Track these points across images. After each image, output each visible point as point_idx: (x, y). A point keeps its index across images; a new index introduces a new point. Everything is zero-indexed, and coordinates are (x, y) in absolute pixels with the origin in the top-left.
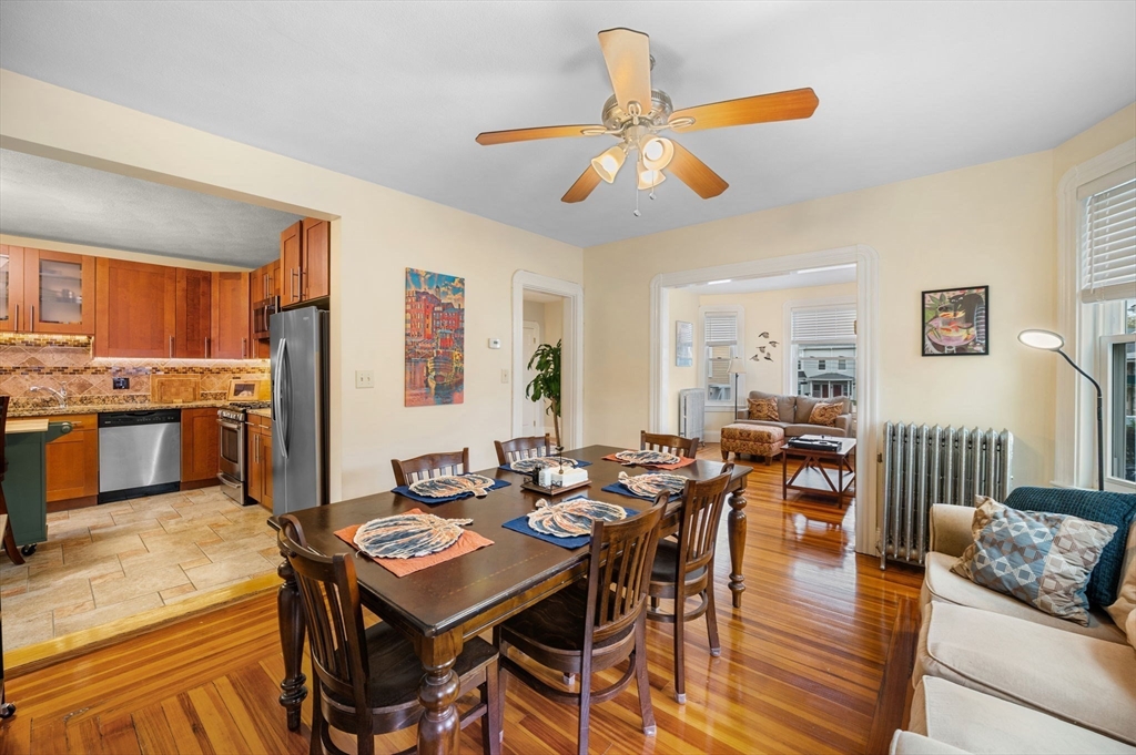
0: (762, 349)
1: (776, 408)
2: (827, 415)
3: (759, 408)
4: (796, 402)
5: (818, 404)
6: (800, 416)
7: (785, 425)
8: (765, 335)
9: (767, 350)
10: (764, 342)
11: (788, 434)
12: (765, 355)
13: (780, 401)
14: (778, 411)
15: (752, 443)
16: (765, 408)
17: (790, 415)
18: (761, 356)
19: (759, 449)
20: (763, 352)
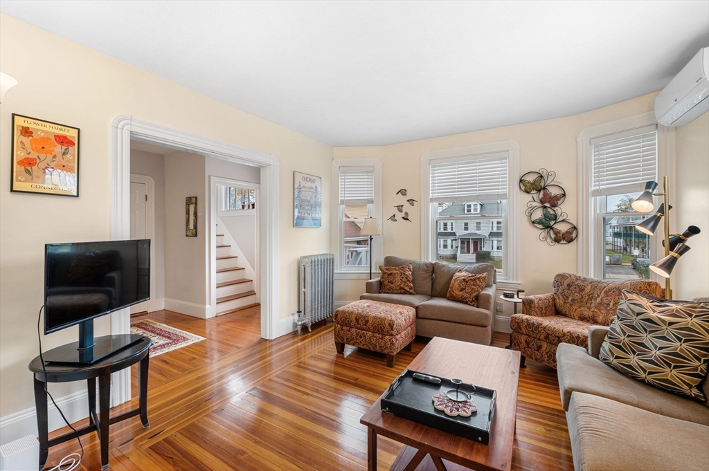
0: (400, 208)
1: (411, 278)
2: (468, 290)
3: (391, 278)
4: (433, 269)
5: (458, 274)
6: (438, 287)
7: (417, 300)
8: (403, 192)
9: (404, 209)
10: (402, 200)
11: (421, 315)
12: (403, 215)
13: (417, 269)
14: (413, 282)
15: (370, 334)
16: (398, 278)
17: (427, 286)
18: (399, 216)
19: (377, 342)
20: (401, 211)
